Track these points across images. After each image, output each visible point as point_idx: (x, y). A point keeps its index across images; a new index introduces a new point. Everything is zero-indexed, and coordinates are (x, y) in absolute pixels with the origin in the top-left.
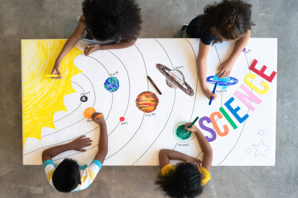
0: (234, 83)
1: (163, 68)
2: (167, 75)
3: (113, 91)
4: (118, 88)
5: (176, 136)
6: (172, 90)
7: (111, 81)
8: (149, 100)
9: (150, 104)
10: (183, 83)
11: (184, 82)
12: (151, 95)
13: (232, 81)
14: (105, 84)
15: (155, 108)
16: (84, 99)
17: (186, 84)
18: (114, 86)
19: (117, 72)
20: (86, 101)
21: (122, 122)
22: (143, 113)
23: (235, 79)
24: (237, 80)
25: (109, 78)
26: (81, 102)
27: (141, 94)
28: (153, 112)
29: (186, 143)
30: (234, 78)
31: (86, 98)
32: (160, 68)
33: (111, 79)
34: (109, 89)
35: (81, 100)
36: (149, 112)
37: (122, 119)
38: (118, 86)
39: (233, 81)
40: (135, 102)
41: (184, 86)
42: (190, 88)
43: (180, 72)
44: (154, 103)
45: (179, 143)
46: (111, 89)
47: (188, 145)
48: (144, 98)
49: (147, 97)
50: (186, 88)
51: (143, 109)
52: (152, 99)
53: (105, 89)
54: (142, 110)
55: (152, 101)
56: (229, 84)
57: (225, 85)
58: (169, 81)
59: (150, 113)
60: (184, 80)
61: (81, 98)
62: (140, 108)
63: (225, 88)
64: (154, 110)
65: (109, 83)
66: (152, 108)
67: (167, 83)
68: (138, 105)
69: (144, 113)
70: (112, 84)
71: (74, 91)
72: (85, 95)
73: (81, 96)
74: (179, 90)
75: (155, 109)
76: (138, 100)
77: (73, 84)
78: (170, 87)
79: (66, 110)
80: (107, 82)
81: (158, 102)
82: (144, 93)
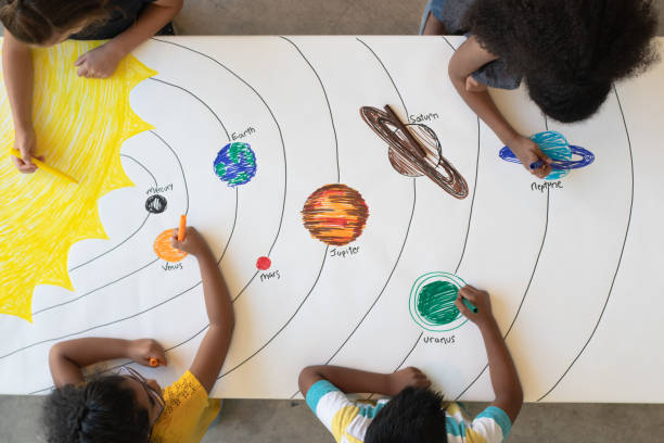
0: (583, 163)
1: (380, 119)
2: (392, 137)
3: (240, 183)
4: (252, 175)
5: (416, 313)
6: (406, 180)
7: (234, 155)
8: (340, 210)
9: (344, 222)
10: (437, 162)
11: (441, 158)
12: (345, 194)
13: (577, 158)
14: (217, 162)
15: (358, 232)
16: (156, 204)
17: (446, 165)
18: (241, 168)
19: (250, 130)
20: (161, 210)
21: (262, 272)
22: (323, 245)
23: (583, 152)
24: (590, 153)
25: (228, 147)
26: (147, 212)
27: (319, 190)
28: (352, 244)
29: (447, 335)
30: (583, 150)
31: (163, 203)
32: (371, 119)
33: (234, 148)
34: (227, 177)
35: (148, 208)
36: (340, 244)
37: (263, 263)
38: (255, 169)
39: (580, 158)
40: (301, 216)
41: (441, 170)
42: (456, 175)
43: (429, 130)
44: (354, 218)
45: (427, 334)
46: (233, 176)
47: (452, 339)
48: (326, 202)
49: (335, 199)
50: (446, 175)
51: (324, 234)
52: (350, 206)
53: (218, 178)
54: (322, 238)
55: (350, 212)
56: (568, 165)
57: (558, 168)
58: (399, 156)
59: (345, 247)
60: (440, 153)
61: (149, 202)
62: (315, 232)
63: (556, 176)
64: (353, 238)
65: (227, 161)
66: (350, 232)
67: (393, 163)
68: (308, 223)
69: (326, 245)
70: (235, 164)
71: (128, 184)
72: (160, 194)
73: (147, 197)
74: (424, 181)
75: (357, 236)
76: (309, 209)
77: (125, 164)
78: (402, 171)
79: (104, 237)
80: (222, 158)
81: (367, 216)
82: (327, 188)
